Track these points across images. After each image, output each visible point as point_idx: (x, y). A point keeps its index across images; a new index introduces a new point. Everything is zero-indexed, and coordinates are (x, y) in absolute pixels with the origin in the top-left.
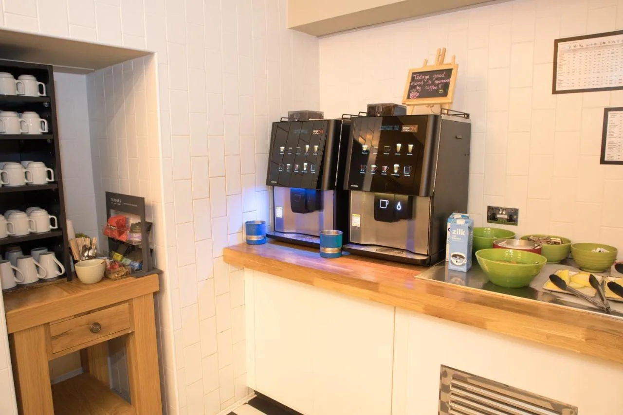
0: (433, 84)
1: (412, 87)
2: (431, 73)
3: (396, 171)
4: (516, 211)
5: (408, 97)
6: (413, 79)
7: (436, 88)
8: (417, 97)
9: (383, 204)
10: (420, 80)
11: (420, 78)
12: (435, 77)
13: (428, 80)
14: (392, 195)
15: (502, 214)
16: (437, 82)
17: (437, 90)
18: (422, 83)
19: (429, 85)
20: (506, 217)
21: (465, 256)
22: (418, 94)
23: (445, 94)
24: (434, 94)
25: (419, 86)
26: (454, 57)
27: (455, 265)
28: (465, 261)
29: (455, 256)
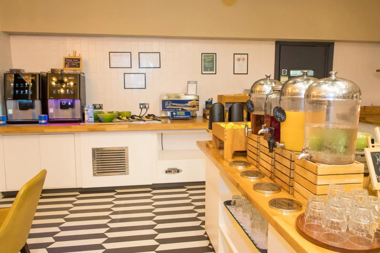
0: (74, 63)
1: (66, 64)
2: (73, 59)
3: (68, 92)
4: (102, 105)
5: (65, 67)
6: (66, 61)
7: (75, 64)
8: (69, 67)
9: (64, 103)
10: (69, 61)
11: (69, 60)
12: (74, 60)
13: (71, 61)
14: (67, 100)
15: (98, 106)
16: (75, 62)
17: (76, 65)
18: (69, 62)
19: (72, 63)
20: (99, 107)
21: (93, 117)
22: (69, 66)
23: (79, 67)
24: (75, 66)
25: (69, 63)
26: (80, 55)
27: (90, 120)
28: (93, 118)
29: (90, 117)
